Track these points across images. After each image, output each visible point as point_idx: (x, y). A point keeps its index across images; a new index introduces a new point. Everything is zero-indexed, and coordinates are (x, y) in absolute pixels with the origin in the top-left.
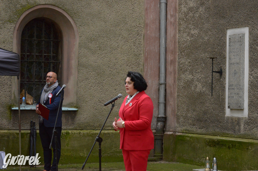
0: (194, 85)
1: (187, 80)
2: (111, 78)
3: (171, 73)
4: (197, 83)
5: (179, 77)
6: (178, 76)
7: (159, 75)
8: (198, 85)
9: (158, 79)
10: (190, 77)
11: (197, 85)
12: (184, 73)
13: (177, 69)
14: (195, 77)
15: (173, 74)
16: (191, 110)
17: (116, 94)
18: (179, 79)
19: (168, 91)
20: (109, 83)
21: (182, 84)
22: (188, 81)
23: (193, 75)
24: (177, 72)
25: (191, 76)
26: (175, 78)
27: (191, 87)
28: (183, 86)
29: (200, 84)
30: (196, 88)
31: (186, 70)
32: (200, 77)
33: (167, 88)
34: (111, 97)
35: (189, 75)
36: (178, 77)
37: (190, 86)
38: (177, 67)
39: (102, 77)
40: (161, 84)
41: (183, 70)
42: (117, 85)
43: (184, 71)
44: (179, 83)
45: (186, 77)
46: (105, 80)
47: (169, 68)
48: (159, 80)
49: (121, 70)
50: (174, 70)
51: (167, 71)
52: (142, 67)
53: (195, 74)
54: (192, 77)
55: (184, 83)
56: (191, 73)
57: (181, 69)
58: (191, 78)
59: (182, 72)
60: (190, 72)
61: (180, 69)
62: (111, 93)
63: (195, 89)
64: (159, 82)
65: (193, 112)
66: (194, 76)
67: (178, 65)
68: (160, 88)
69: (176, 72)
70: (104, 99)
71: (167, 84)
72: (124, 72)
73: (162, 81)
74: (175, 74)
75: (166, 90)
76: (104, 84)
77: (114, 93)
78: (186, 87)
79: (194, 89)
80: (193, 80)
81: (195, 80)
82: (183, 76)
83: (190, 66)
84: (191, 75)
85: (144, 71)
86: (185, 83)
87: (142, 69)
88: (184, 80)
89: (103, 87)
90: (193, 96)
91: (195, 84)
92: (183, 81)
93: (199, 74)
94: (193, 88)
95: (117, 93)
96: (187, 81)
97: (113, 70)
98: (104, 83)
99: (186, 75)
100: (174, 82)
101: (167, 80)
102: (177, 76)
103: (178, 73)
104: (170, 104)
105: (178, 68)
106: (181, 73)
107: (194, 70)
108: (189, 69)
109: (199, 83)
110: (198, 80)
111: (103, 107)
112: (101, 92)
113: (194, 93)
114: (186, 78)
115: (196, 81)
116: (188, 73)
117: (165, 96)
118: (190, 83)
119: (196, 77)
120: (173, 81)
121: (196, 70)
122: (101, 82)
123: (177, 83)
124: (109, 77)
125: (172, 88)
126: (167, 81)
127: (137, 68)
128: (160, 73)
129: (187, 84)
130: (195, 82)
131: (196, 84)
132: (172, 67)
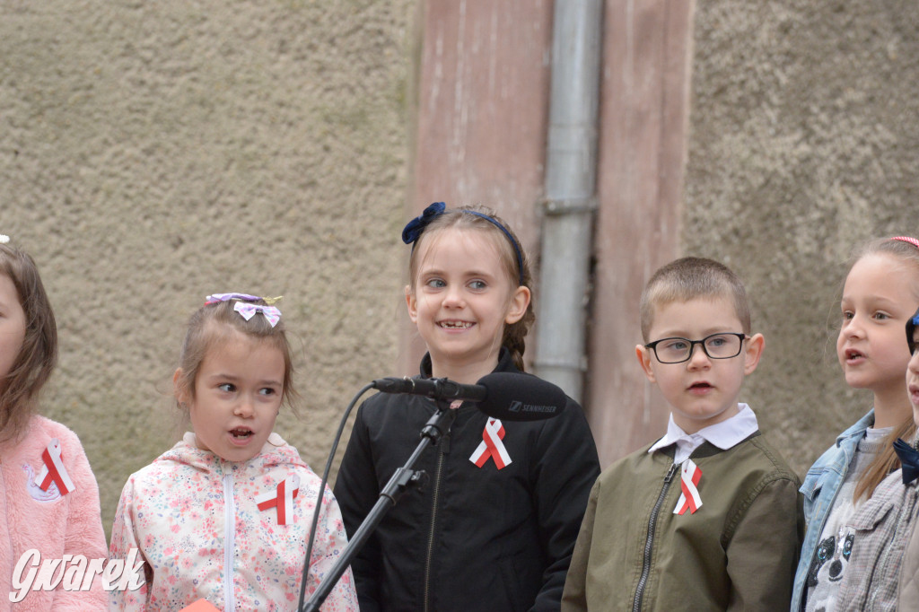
0: (816, 215)
1: (763, 171)
2: (146, 144)
3: (640, 118)
4: (837, 193)
5: (702, 153)
6: (695, 145)
7: (544, 143)
8: (844, 208)
9: (531, 170)
10: (787, 147)
11: (835, 212)
12: (739, 122)
13: (687, 89)
14: (824, 151)
15: (651, 133)
16: (785, 424)
17: (179, 278)
18: (702, 173)
19: (611, 272)
20: (129, 187)
21: (722, 209)
22: (767, 182)
23: (808, 135)
24: (687, 111)
25: (797, 144)
26: (666, 160)
27: (792, 229)
28: (730, 226)
29: (863, 203)
30: (828, 236)
31: (760, 96)
32: (862, 143)
33: (606, 243)
34: (135, 301)
35: (778, 133)
36: (692, 154)
37: (780, 225)
38: (688, 70)
39: (66, 134)
40: (556, 215)
41: (734, 95)
42: (194, 205)
43: (742, 102)
44: (700, 202)
45: (754, 152)
46: (94, 160)
47: (628, 78)
48: (542, 177)
49: (231, 81)
50: (665, 99)
51: (611, 105)
52: (400, 69)
53: (824, 127)
54: (804, 149)
55: (737, 205)
56: (798, 114)
57: (722, 90)
58: (795, 161)
59: (729, 115)
60: (786, 109)
61: (714, 90)
62: (139, 268)
63: (822, 247)
64: (544, 194)
65: (796, 434)
66: (820, 142)
67: (700, 56)
68: (548, 242)
69: (677, 116)
70: (75, 313)
71: (606, 218)
72: (251, 103)
73: (568, 187)
74: (668, 127)
75: (592, 264)
76: (81, 189)
77: (161, 267)
78: (749, 234)
79: (813, 248)
80: (804, 174)
81: (822, 172)
82: (731, 144)
83: (791, 56)
84: (793, 130)
85: (417, 102)
86: (744, 205)
87: (401, 86)
88: (743, 178)
89: (74, 217)
90: (807, 303)
91: (821, 203)
92: (728, 186)
93: (852, 125)
94: (803, 242)
95: (192, 275)
96: (761, 180)
97: (161, 79)
98: (82, 181)
99: (752, 133)
100: (664, 192)
101: (610, 178)
102: (684, 145)
103: (697, 122)
104: (624, 379)
105: (695, 81)
106: (716, 119)
107: (821, 92)
108: (784, 80)
109: (855, 199)
110: (852, 174)
111: (73, 382)
112: (59, 259)
113: (809, 276)
114: (757, 161)
115: (831, 184)
116: (772, 115)
117: (589, 310)
118: (783, 200)
119: (834, 151)
120: (652, 188)
121: (837, 93)
122: (63, 171)
123: (682, 202)
124: (126, 137)
125: (644, 245)
126: (605, 189)
127: (367, 71)
128: (556, 117)
129: (758, 208)
130: (823, 187)
131: (830, 206)
132: (650, 76)
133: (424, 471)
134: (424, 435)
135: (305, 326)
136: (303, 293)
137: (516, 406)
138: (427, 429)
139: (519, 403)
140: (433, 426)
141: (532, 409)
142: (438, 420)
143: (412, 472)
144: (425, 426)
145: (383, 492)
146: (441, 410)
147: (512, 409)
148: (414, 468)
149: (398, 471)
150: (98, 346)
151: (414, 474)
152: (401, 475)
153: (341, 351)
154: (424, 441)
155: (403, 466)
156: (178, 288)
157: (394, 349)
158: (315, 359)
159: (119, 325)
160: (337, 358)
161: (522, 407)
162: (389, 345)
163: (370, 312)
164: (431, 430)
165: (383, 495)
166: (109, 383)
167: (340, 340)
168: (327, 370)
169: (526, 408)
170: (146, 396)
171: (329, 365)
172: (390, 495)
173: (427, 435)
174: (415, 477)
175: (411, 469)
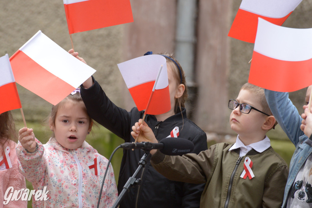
133: (140, 179)
134: (140, 164)
137: (175, 151)
138: (141, 161)
139: (176, 150)
140: (143, 160)
141: (181, 151)
142: (145, 158)
143: (135, 179)
144: (140, 160)
145: (124, 187)
146: (146, 154)
147: (174, 152)
151: (136, 180)
152: (131, 180)
155: (132, 176)
161: (177, 151)
164: (143, 162)
165: (124, 188)
169: (179, 151)
172: (127, 188)
173: (141, 164)
174: (136, 181)
175: (135, 177)
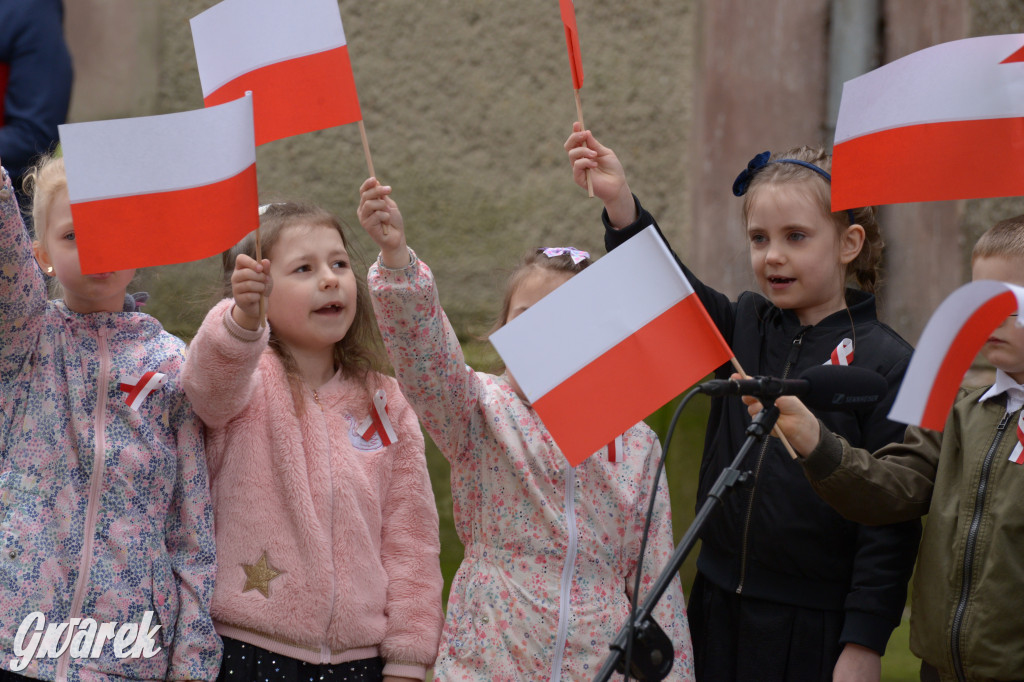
17: (476, 53)
33: (894, 6)
62: (437, 45)
75: (881, 27)
77: (458, 43)
95: (489, 50)
133: (750, 472)
135: (601, 96)
136: (598, 64)
137: (839, 399)
138: (752, 427)
139: (842, 396)
140: (758, 424)
141: (854, 400)
142: (763, 417)
143: (739, 472)
144: (750, 424)
146: (765, 407)
147: (835, 402)
148: (742, 467)
149: (725, 471)
150: (399, 122)
151: (741, 474)
152: (728, 476)
153: (636, 119)
154: (749, 440)
155: (729, 465)
156: (475, 63)
157: (688, 116)
158: (611, 128)
159: (419, 102)
160: (632, 126)
161: (845, 399)
162: (682, 111)
163: (664, 80)
164: (756, 428)
166: (411, 159)
167: (635, 109)
168: (624, 139)
169: (850, 400)
170: (448, 170)
171: (624, 132)
172: (718, 495)
173: (752, 433)
174: (742, 479)
175: (738, 469)
